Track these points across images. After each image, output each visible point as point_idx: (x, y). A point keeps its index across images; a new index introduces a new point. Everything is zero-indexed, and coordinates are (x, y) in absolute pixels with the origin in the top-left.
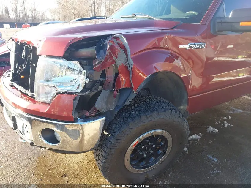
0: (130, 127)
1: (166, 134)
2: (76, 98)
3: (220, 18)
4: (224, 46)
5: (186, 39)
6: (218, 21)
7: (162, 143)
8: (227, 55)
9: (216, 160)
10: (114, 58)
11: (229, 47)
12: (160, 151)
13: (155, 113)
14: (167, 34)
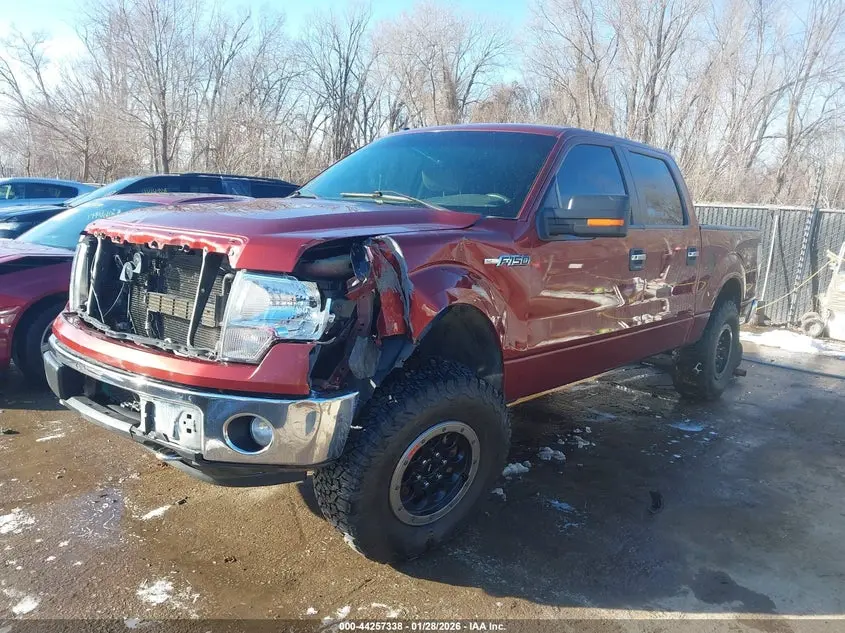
0: (409, 410)
1: (469, 433)
2: (314, 348)
3: (551, 209)
4: (561, 265)
5: (498, 248)
6: (548, 214)
7: (461, 457)
8: (569, 284)
9: (565, 506)
10: (376, 277)
11: (572, 266)
12: (456, 476)
13: (451, 382)
14: (464, 238)
